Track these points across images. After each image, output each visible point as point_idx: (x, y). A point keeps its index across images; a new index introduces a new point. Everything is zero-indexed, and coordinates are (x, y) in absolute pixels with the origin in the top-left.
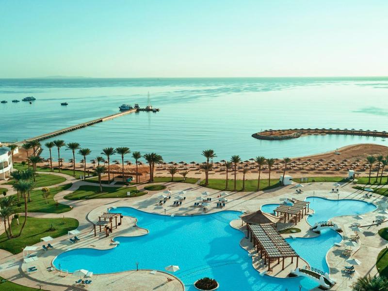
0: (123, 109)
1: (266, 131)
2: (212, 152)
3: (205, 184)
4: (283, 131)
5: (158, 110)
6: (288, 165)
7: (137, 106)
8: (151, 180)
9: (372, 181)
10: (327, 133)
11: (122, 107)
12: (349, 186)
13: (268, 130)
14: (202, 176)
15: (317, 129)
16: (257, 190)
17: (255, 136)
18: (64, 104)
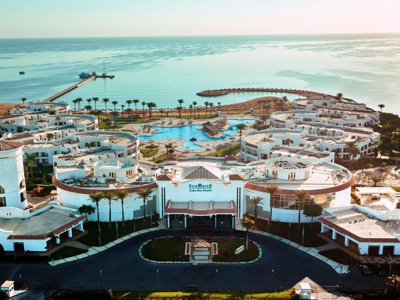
0: (84, 77)
1: (206, 91)
2: (182, 100)
3: (180, 117)
4: (217, 90)
5: (113, 77)
6: (220, 108)
7: (94, 74)
8: (150, 116)
9: (261, 113)
10: (246, 91)
11: (82, 74)
12: (249, 115)
13: (207, 90)
14: (178, 114)
15: (239, 89)
16: (206, 118)
17: (199, 94)
18: (22, 73)
